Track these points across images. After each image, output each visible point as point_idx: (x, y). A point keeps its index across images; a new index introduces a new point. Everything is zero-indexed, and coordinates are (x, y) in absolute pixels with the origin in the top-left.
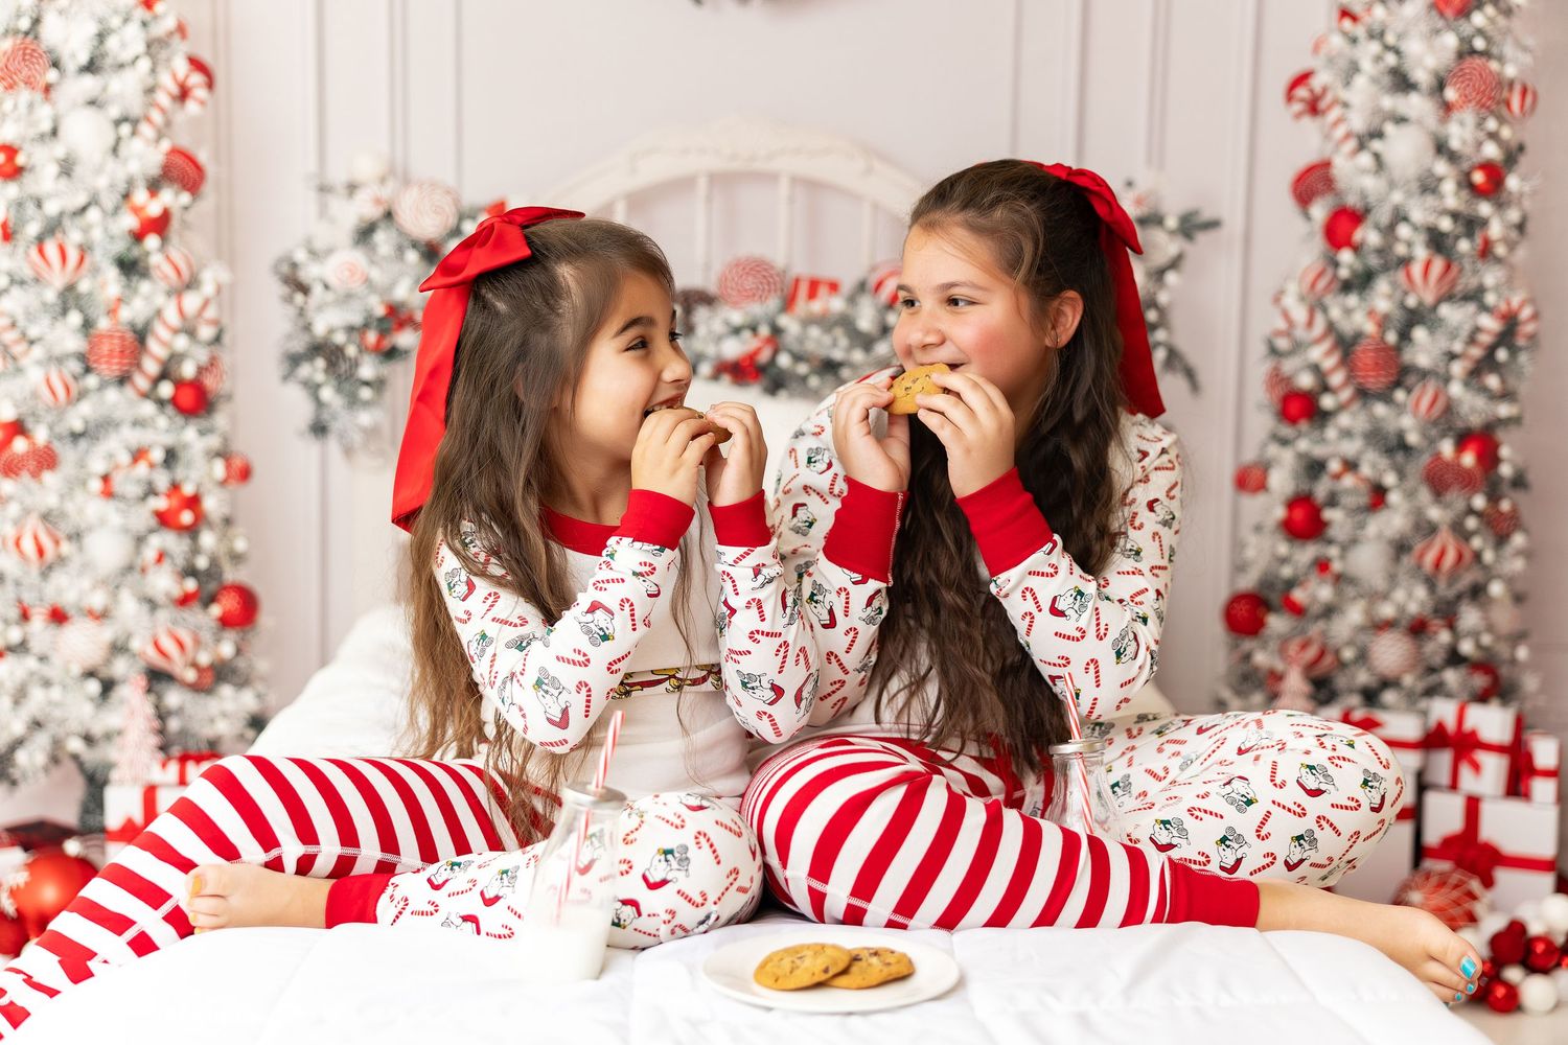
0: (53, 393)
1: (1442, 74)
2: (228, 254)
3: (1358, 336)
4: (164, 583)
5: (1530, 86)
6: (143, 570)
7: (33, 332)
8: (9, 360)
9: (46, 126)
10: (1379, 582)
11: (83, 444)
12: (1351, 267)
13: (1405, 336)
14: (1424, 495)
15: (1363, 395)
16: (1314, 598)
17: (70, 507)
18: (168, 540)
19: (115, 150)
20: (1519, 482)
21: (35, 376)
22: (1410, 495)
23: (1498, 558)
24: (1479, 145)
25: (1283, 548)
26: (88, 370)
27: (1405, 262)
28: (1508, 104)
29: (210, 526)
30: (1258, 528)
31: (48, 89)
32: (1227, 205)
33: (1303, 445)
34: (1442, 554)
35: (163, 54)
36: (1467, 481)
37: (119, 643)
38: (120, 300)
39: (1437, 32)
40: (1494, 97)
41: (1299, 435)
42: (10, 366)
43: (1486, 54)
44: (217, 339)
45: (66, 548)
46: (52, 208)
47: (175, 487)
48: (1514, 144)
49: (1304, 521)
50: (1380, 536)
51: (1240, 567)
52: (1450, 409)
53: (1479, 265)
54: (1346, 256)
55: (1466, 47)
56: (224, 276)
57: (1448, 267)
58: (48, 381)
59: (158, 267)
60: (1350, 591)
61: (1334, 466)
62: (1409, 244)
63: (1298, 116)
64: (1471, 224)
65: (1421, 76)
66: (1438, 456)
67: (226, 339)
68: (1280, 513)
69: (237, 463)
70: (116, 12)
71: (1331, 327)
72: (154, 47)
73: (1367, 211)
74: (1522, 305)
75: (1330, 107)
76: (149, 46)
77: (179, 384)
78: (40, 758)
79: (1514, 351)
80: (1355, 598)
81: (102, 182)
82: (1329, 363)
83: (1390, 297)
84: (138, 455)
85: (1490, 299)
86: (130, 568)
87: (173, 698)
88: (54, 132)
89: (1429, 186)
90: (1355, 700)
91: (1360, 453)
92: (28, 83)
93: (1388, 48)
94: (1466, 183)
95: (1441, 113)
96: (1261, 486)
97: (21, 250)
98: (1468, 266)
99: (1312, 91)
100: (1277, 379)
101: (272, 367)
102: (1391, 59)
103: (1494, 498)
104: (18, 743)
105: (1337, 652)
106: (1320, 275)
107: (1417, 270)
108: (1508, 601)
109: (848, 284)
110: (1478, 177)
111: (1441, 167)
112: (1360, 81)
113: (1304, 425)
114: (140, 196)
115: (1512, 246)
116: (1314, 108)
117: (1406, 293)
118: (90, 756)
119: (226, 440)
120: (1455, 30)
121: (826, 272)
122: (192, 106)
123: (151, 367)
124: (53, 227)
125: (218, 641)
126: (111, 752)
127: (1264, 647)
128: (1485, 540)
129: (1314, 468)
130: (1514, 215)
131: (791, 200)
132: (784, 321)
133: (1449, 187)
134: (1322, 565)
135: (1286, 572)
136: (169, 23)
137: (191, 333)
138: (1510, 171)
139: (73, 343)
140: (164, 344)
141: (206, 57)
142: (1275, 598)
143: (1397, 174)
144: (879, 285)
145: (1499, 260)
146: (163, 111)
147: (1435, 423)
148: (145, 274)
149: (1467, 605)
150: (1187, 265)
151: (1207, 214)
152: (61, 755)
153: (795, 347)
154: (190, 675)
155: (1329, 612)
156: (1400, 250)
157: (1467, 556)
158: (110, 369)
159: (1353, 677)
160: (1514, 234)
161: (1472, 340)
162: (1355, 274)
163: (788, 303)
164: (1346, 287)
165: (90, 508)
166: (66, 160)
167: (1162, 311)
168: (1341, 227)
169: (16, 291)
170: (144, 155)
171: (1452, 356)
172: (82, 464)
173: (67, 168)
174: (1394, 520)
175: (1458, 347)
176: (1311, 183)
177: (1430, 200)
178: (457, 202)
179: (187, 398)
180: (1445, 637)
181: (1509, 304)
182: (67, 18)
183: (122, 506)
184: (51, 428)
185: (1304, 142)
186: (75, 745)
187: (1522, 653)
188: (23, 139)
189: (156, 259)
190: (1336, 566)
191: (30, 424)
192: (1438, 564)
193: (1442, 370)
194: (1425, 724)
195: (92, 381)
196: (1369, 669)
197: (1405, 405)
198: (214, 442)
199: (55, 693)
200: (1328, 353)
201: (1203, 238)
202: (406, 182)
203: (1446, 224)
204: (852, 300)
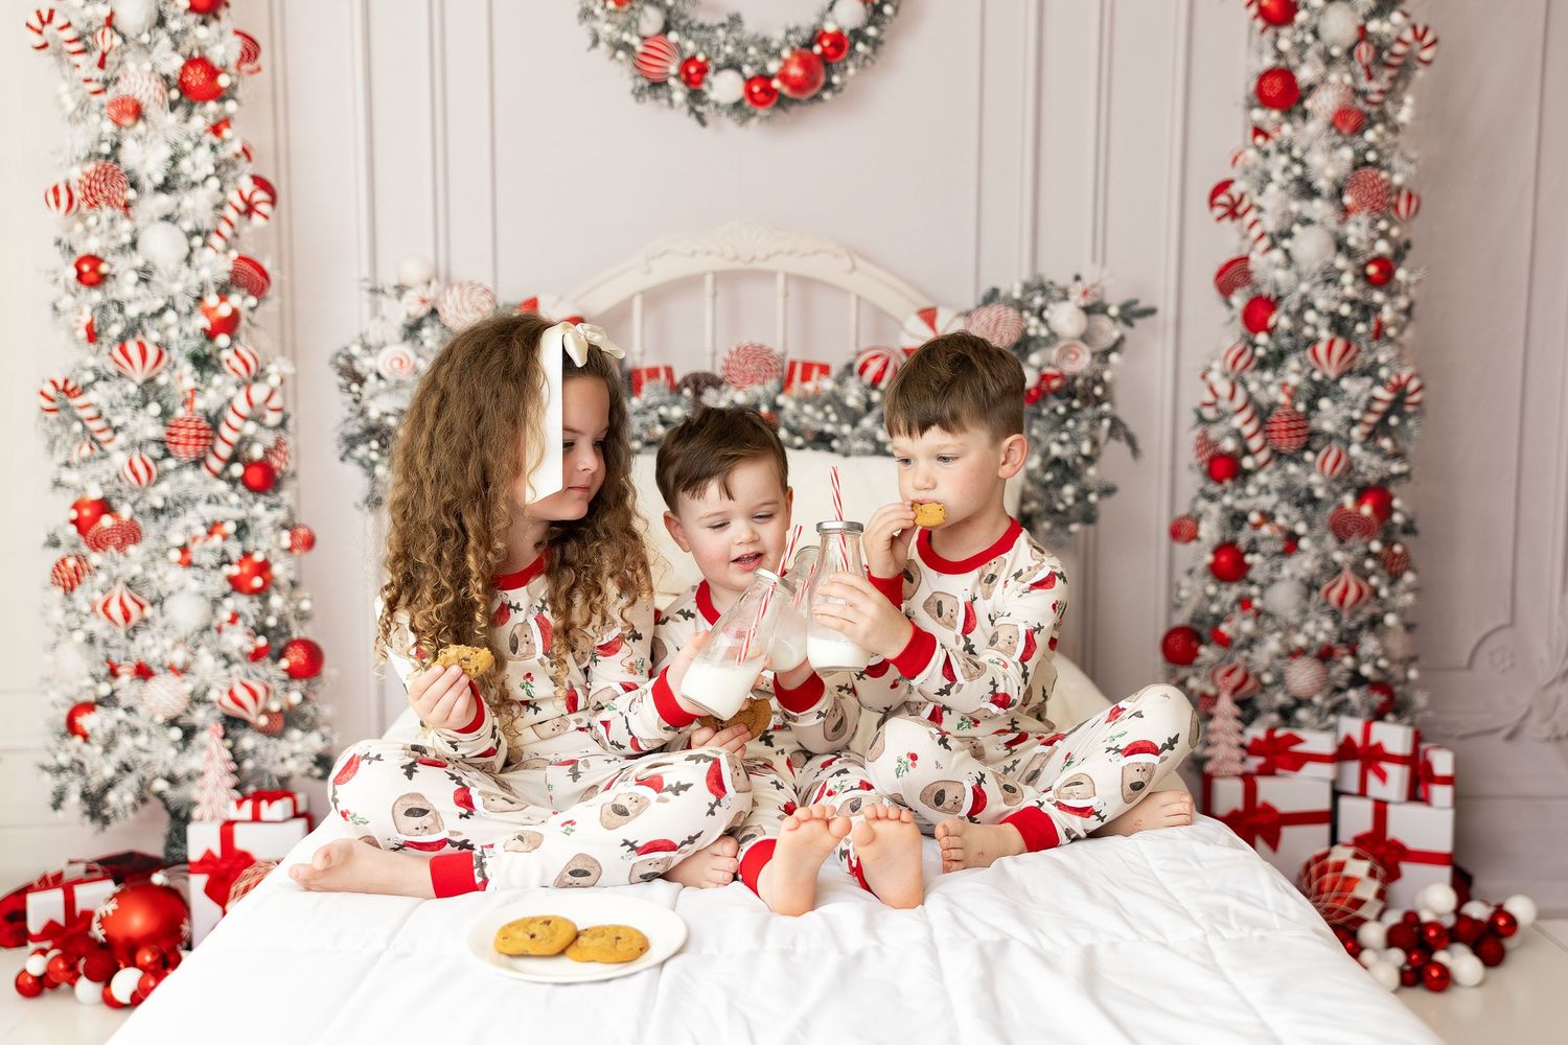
0: (136, 474)
1: (1341, 181)
2: (290, 348)
3: (1273, 405)
4: (238, 640)
5: (1415, 191)
6: (219, 630)
7: (117, 421)
8: (94, 445)
9: (127, 239)
10: (1293, 616)
11: (163, 519)
12: (1265, 347)
13: (1312, 406)
14: (1330, 541)
15: (1278, 456)
16: (1238, 631)
17: (152, 575)
18: (240, 602)
19: (188, 260)
20: (1409, 529)
21: (119, 460)
22: (1318, 541)
23: (1392, 594)
24: (1373, 241)
25: (1211, 590)
26: (167, 454)
27: (1312, 342)
28: (1396, 207)
29: (277, 588)
30: (1190, 572)
31: (127, 206)
32: (1162, 297)
33: (1227, 500)
34: (1345, 590)
35: (232, 174)
36: (1366, 529)
37: (198, 695)
38: (194, 391)
39: (1335, 147)
40: (1384, 202)
41: (1225, 492)
42: (97, 452)
43: (1376, 165)
44: (282, 425)
45: (149, 611)
46: (132, 311)
47: (247, 555)
48: (1401, 241)
49: (1229, 565)
50: (1292, 576)
51: (1175, 606)
52: (1350, 467)
53: (1374, 344)
54: (1262, 338)
55: (1360, 160)
56: (288, 369)
57: (1348, 348)
58: (131, 464)
59: (228, 361)
60: (1269, 624)
61: (1254, 517)
62: (1315, 327)
63: (1219, 219)
64: (1367, 310)
65: (1323, 184)
66: (1341, 507)
67: (290, 423)
68: (1209, 558)
69: (302, 532)
70: (188, 138)
71: (1250, 398)
72: (222, 168)
73: (1279, 298)
74: (1410, 378)
75: (1246, 212)
76: (217, 168)
77: (249, 464)
78: (129, 798)
79: (1403, 416)
80: (1272, 632)
81: (177, 288)
82: (1248, 430)
83: (1298, 373)
84: (213, 528)
85: (1383, 373)
86: (208, 628)
87: (248, 741)
88: (134, 245)
89: (1331, 278)
90: (1274, 718)
91: (1275, 506)
92: (109, 200)
93: (1294, 160)
94: (1362, 275)
95: (1342, 216)
96: (1194, 536)
97: (105, 350)
98: (1364, 347)
99: (1231, 197)
100: (1205, 443)
101: (332, 448)
102: (1297, 170)
103: (1388, 543)
104: (110, 785)
105: (1258, 676)
106: (1240, 355)
107: (1321, 348)
108: (1401, 629)
109: (836, 368)
110: (1372, 270)
111: (1341, 262)
112: (1272, 188)
113: (1228, 483)
114: (212, 300)
115: (1401, 329)
116: (1233, 212)
117: (1313, 370)
118: (172, 794)
119: (291, 514)
120: (1351, 145)
121: (818, 358)
122: (257, 219)
123: (224, 450)
124: (134, 328)
125: (287, 690)
126: (193, 791)
127: (1196, 675)
128: (1381, 577)
129: (1238, 519)
130: (1402, 302)
131: (786, 295)
132: (781, 400)
133: (1347, 278)
134: (1245, 602)
135: (1215, 609)
136: (237, 147)
137: (259, 419)
138: (1399, 266)
139: (155, 430)
140: (235, 430)
141: (270, 177)
142: (1205, 632)
143: (1304, 268)
144: (864, 367)
145: (1390, 340)
146: (232, 225)
147: (1338, 480)
148: (217, 369)
149: (1367, 635)
150: (1127, 346)
151: (1143, 304)
152: (146, 793)
153: (793, 423)
154: (263, 721)
155: (1251, 642)
156: (1308, 331)
157: (1366, 591)
158: (186, 453)
159: (1272, 698)
160: (1403, 318)
161: (1368, 410)
162: (1269, 353)
163: (785, 385)
164: (1263, 364)
165: (172, 575)
166: (144, 270)
167: (1106, 387)
168: (1257, 314)
169: (100, 385)
170: (215, 264)
171: (1353, 423)
172: (163, 538)
173: (145, 276)
174: (1304, 563)
175: (1356, 415)
176: (1232, 275)
177: (1332, 290)
178: (493, 300)
179: (256, 477)
180: (1348, 661)
181: (1399, 377)
182: (143, 144)
183: (199, 572)
184: (134, 505)
185: (1224, 241)
186: (160, 785)
187: (1413, 674)
188: (105, 250)
189: (226, 354)
190: (1257, 603)
191: (115, 502)
192: (1341, 601)
193: (1343, 433)
194: (1336, 739)
195: (170, 463)
196: (1286, 692)
197: (1314, 466)
198: (280, 515)
199: (142, 740)
200: (1247, 422)
201: (1138, 322)
202: (449, 284)
203: (1345, 310)
204: (840, 381)
